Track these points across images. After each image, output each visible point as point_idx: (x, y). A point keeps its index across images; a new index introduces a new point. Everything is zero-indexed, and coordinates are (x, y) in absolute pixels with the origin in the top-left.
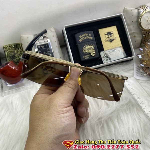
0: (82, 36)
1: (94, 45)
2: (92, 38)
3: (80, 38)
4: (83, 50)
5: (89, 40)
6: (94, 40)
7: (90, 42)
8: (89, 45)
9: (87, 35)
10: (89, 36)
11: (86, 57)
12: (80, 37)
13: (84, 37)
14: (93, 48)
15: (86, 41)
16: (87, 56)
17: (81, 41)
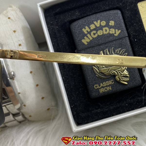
0: (90, 28)
1: (125, 52)
2: (118, 32)
3: (86, 35)
4: (94, 68)
5: (111, 38)
7: (114, 43)
9: (104, 23)
10: (110, 27)
17: (88, 43)
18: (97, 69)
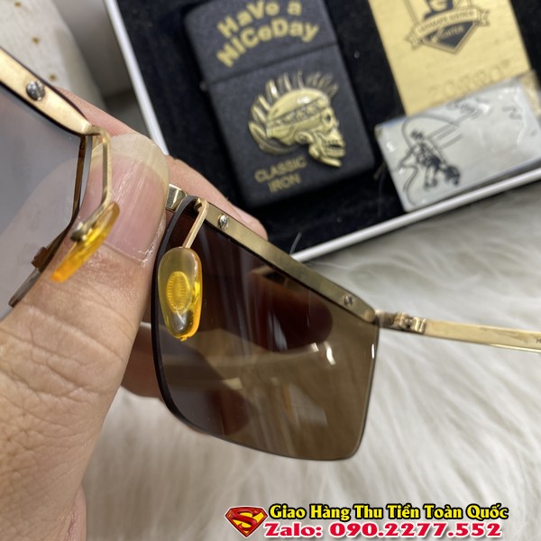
0: (237, 21)
1: (332, 83)
3: (228, 41)
4: (253, 126)
5: (294, 49)
6: (329, 45)
7: (303, 59)
8: (295, 87)
10: (292, 19)
11: (278, 177)
12: (226, 27)
13: (251, 31)
14: (324, 101)
15: (270, 57)
16: (282, 168)
17: (237, 62)
18: (261, 131)
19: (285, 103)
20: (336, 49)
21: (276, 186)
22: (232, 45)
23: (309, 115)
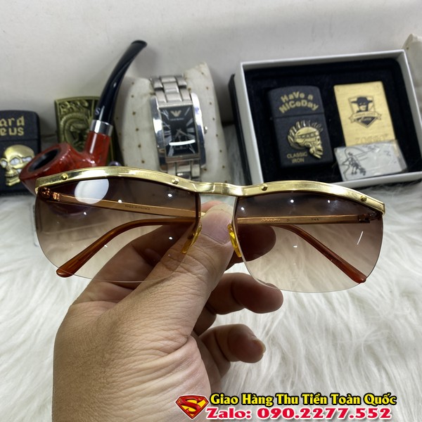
0: (288, 97)
1: (321, 127)
2: (315, 107)
3: (284, 104)
4: (289, 137)
6: (320, 114)
7: (311, 117)
8: (307, 126)
11: (296, 158)
12: (284, 99)
13: (293, 102)
14: (317, 133)
15: (299, 113)
16: (298, 155)
17: (286, 112)
18: (292, 139)
19: (303, 131)
20: (323, 115)
21: (294, 161)
22: (285, 106)
23: (311, 137)
